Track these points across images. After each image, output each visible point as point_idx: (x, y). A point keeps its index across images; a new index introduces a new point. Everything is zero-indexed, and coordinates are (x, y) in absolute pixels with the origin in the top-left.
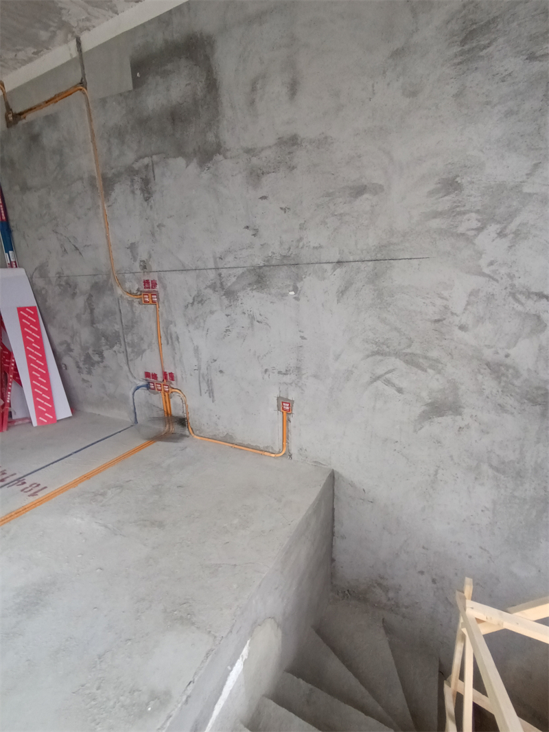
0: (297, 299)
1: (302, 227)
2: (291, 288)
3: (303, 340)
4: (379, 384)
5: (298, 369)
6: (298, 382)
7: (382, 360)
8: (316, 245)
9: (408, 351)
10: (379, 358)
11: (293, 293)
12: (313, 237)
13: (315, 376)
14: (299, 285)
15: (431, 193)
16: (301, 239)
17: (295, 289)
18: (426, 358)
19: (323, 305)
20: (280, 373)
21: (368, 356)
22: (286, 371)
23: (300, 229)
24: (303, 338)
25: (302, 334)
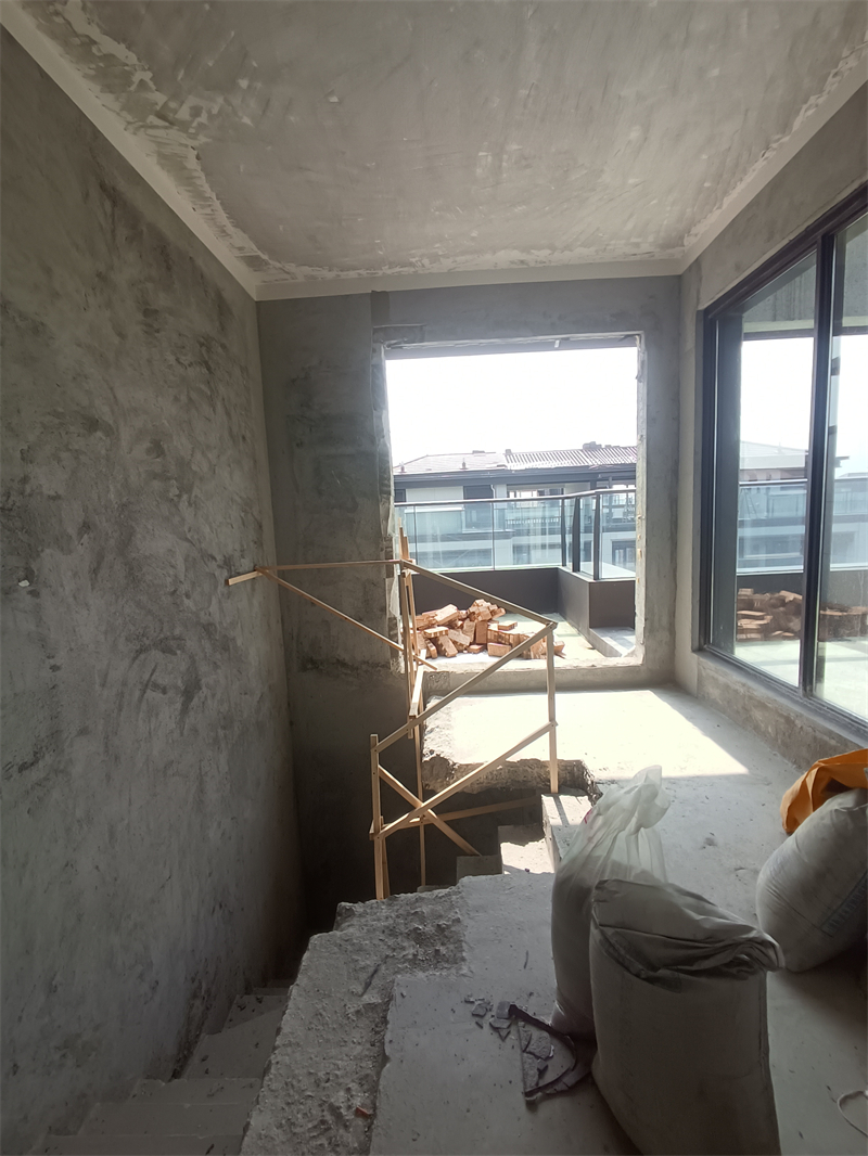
0: (34, 593)
1: (26, 457)
2: (21, 573)
3: (58, 673)
4: (149, 694)
5: (55, 734)
6: (59, 762)
7: (146, 659)
8: (52, 493)
9: (162, 636)
10: (142, 656)
11: (25, 583)
12: (47, 479)
13: (84, 731)
14: (34, 566)
15: (148, 451)
16: (25, 480)
17: (29, 575)
18: (174, 638)
19: (75, 598)
20: (23, 768)
21: (135, 659)
22: (35, 753)
23: (23, 459)
24: (55, 668)
25: (52, 662)
